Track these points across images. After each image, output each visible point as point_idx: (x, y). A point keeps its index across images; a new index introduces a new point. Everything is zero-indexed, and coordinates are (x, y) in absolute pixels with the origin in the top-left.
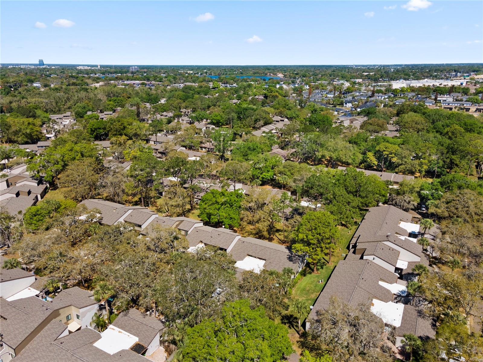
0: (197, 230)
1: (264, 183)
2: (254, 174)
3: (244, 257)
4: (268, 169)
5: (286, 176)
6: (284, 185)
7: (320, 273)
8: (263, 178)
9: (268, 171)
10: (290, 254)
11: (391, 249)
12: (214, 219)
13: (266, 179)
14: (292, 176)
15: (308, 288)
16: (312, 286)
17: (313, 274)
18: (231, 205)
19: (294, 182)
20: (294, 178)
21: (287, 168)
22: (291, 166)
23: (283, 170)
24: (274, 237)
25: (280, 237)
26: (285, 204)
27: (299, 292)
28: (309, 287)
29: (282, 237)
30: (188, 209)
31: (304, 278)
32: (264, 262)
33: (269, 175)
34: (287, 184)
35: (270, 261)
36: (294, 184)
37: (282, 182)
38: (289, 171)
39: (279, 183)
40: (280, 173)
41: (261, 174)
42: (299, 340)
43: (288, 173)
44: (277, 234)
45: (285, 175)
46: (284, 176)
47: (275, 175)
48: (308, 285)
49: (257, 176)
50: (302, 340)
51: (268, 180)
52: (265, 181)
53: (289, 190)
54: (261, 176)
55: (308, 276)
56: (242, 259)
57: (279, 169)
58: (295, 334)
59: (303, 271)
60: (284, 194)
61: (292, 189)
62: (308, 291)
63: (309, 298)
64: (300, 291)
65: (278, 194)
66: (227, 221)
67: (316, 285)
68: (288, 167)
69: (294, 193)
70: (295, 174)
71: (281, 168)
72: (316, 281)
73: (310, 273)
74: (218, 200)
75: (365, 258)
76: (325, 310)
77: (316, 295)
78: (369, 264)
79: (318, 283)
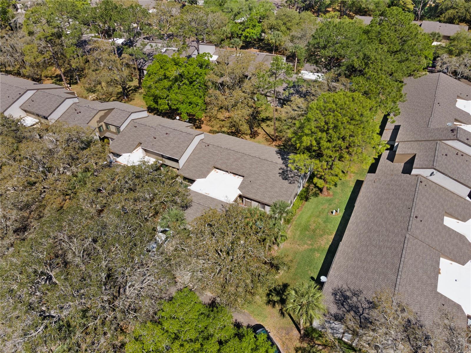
0: (135, 124)
1: (247, 45)
2: (233, 31)
3: (208, 172)
4: (254, 23)
5: (279, 32)
6: (276, 47)
7: (333, 195)
8: (246, 37)
9: (254, 26)
10: (283, 166)
11: (460, 154)
12: (163, 106)
13: (251, 38)
14: (288, 32)
15: (313, 227)
16: (320, 220)
17: (321, 196)
18: (190, 80)
19: (292, 41)
20: (291, 34)
21: (282, 20)
22: (288, 16)
23: (275, 22)
24: (260, 131)
25: (268, 130)
26: (278, 79)
27: (298, 233)
28: (314, 222)
29: (270, 130)
30: (134, 86)
31: (307, 203)
32: (240, 179)
33: (254, 32)
34: (280, 45)
35: (250, 179)
36: (291, 44)
37: (274, 41)
38: (285, 24)
39: (269, 44)
40: (271, 29)
41: (244, 30)
42: (299, 345)
43: (283, 28)
44: (264, 125)
45: (278, 30)
46: (277, 32)
47: (263, 31)
48: (312, 219)
49: (237, 34)
50: (305, 345)
51: (255, 40)
52: (250, 42)
53: (283, 54)
54: (244, 33)
55: (313, 200)
56: (204, 175)
57: (270, 22)
58: (292, 330)
59: (305, 192)
60: (277, 60)
61: (288, 53)
62: (314, 231)
63: (315, 246)
64: (301, 231)
65: (267, 60)
66: (184, 108)
67: (327, 219)
68: (283, 17)
69: (291, 58)
70: (293, 28)
71: (272, 21)
72: (326, 211)
73: (316, 195)
74: (168, 74)
75: (414, 172)
76: (349, 289)
77: (328, 239)
78: (423, 184)
79: (330, 214)
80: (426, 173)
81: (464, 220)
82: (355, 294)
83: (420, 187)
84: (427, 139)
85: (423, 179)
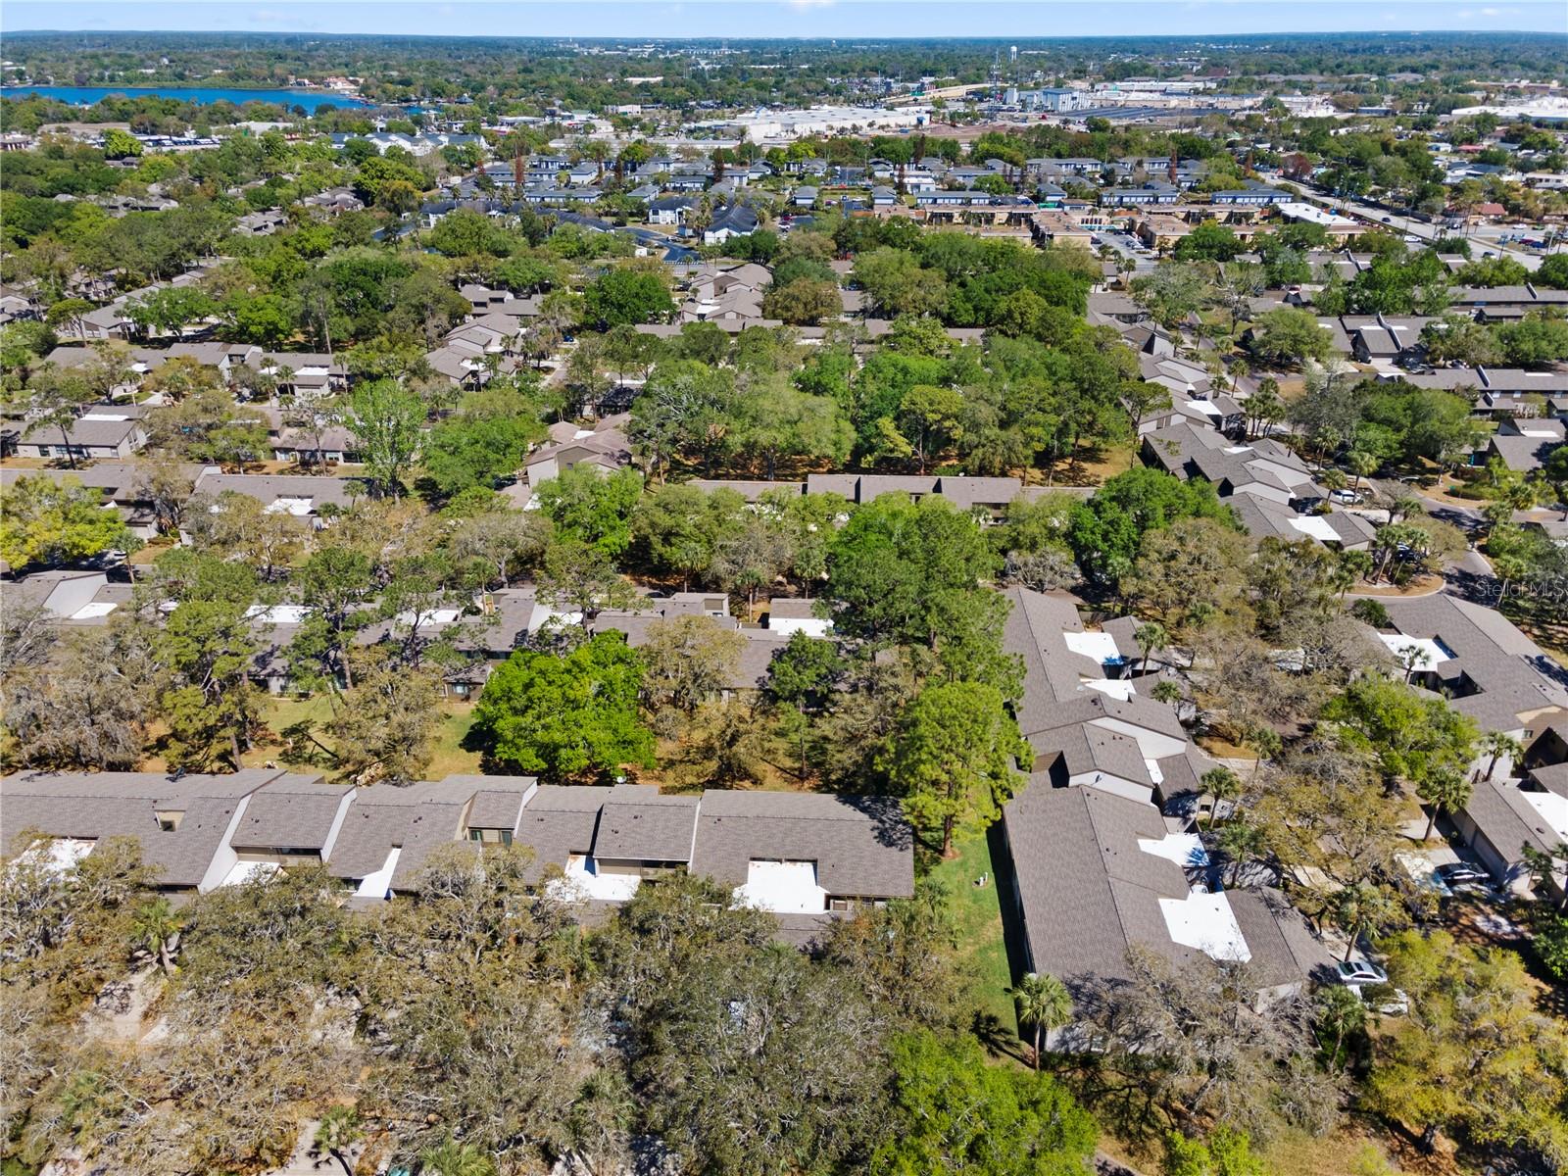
0: (537, 815)
3: (747, 871)
7: (963, 854)
11: (1116, 736)
15: (961, 913)
16: (966, 902)
17: (945, 861)
28: (959, 907)
32: (809, 867)
35: (830, 862)
37: (688, 563)
55: (937, 871)
62: (967, 921)
63: (982, 943)
67: (975, 896)
72: (967, 883)
73: (935, 860)
75: (1073, 781)
76: (1075, 976)
77: (995, 927)
78: (1092, 797)
79: (975, 886)
80: (1087, 779)
81: (1161, 837)
82: (1086, 980)
83: (1090, 801)
84: (1065, 722)
85: (1089, 790)
